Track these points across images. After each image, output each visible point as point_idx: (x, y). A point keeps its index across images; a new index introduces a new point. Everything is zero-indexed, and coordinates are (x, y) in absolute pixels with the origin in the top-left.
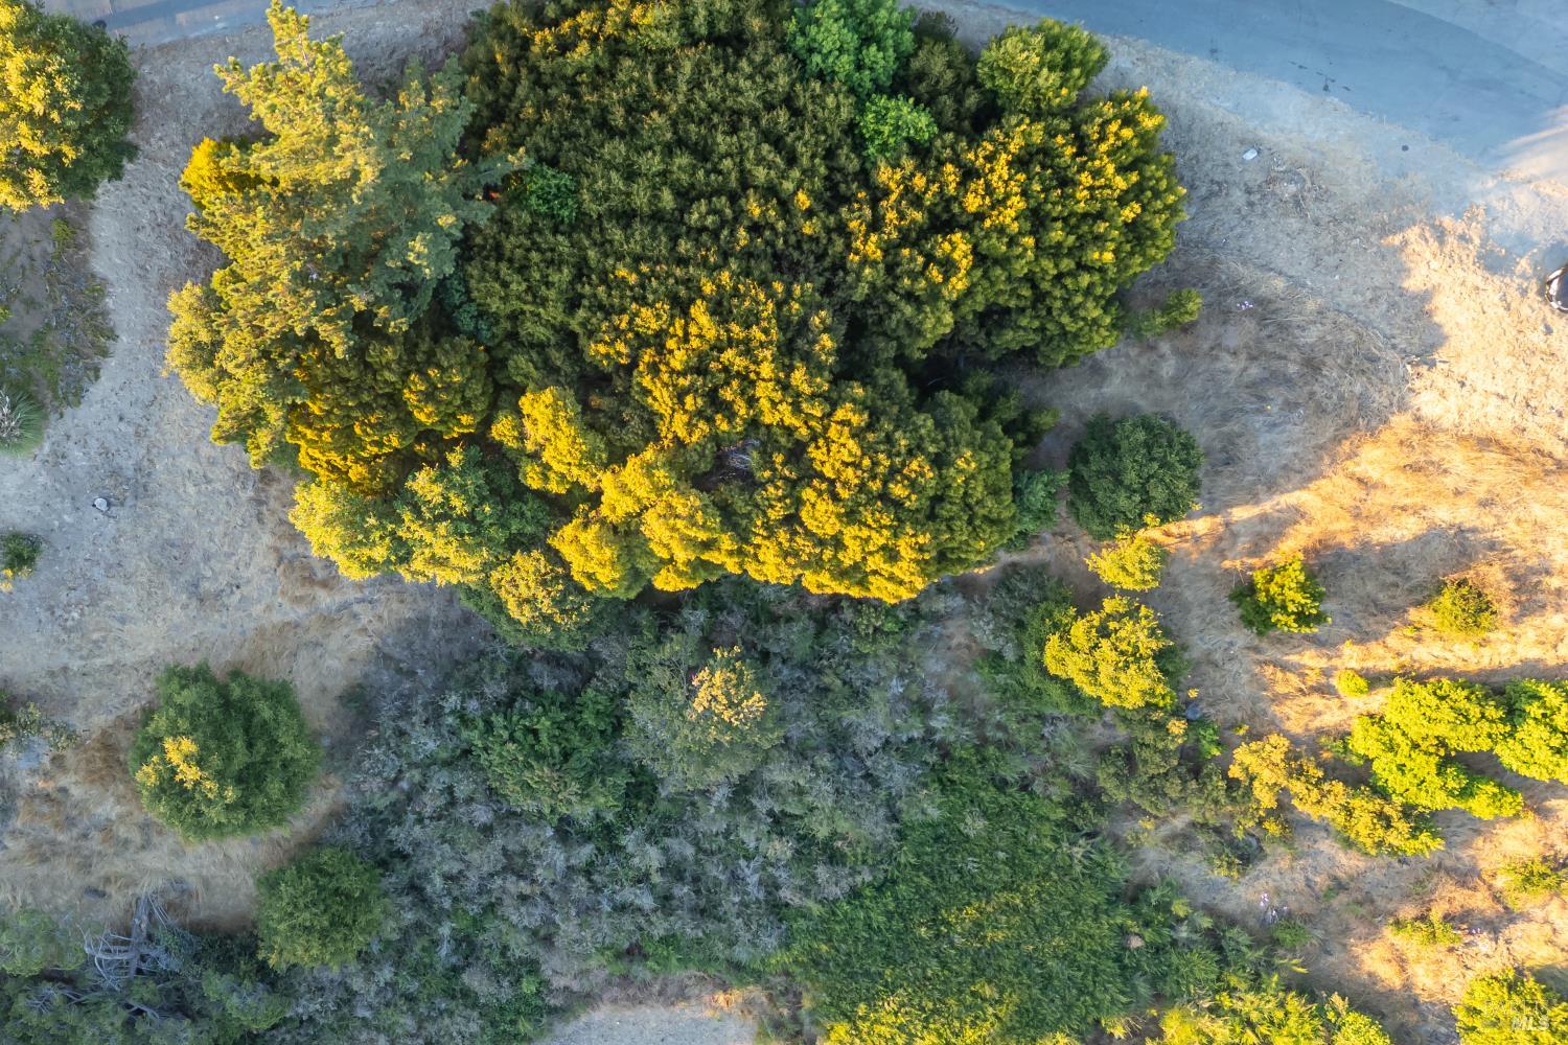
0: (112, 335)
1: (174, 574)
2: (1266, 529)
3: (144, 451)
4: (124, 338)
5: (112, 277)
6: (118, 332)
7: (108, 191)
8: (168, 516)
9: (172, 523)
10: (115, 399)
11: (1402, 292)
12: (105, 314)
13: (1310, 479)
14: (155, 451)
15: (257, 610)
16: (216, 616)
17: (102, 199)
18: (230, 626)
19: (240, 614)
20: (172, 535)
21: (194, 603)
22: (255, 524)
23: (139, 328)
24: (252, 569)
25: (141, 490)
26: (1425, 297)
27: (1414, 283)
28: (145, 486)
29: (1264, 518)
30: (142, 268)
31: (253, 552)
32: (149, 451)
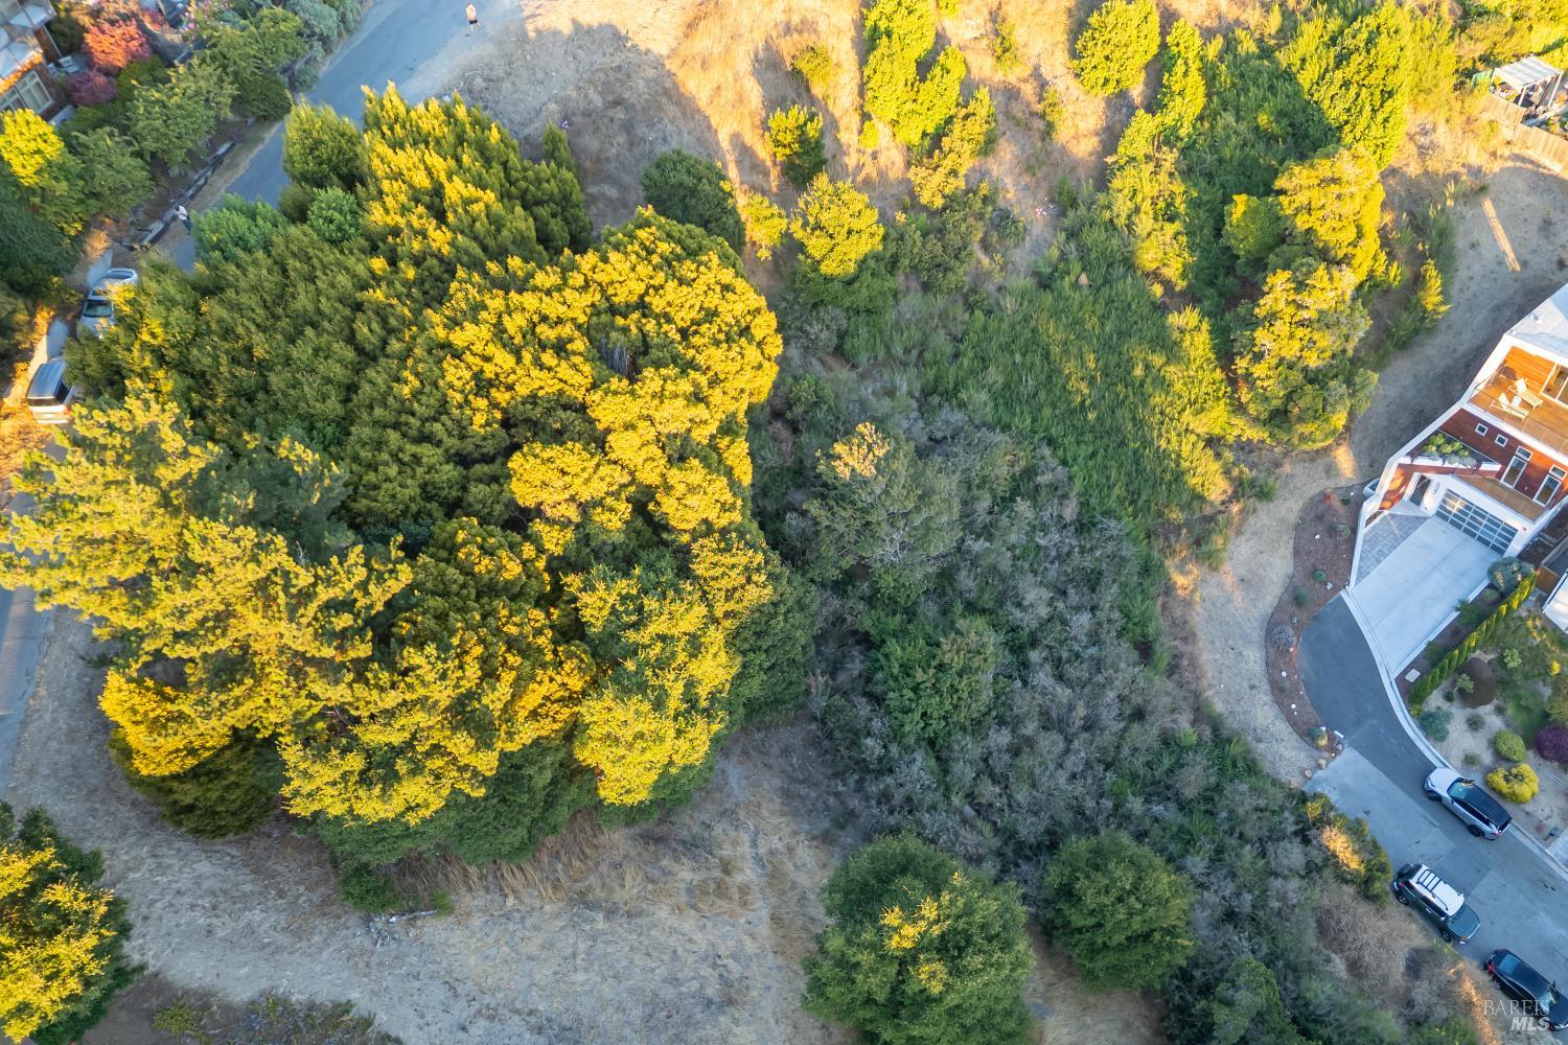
0: (347, 1007)
1: (689, 1022)
2: (747, 164)
3: (516, 1018)
4: (354, 995)
5: (264, 984)
6: (343, 1000)
7: (141, 948)
8: (610, 1011)
9: (621, 1009)
10: (433, 1028)
11: (571, 39)
12: (312, 1007)
13: (709, 127)
14: (518, 1005)
15: (750, 947)
16: (754, 993)
17: (149, 958)
18: (769, 982)
19: (754, 965)
20: (637, 1013)
21: (732, 1010)
22: (642, 921)
23: (345, 974)
24: (698, 937)
25: (568, 1034)
26: (576, 25)
27: (566, 28)
28: (564, 1029)
29: (739, 163)
30: (264, 947)
31: (673, 931)
32: (518, 1012)
